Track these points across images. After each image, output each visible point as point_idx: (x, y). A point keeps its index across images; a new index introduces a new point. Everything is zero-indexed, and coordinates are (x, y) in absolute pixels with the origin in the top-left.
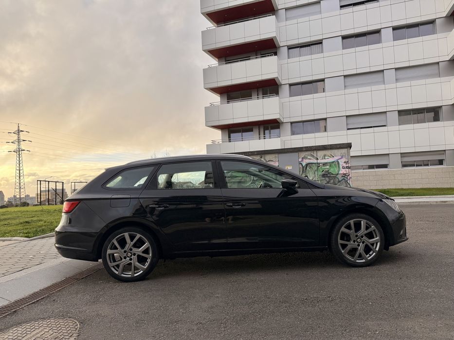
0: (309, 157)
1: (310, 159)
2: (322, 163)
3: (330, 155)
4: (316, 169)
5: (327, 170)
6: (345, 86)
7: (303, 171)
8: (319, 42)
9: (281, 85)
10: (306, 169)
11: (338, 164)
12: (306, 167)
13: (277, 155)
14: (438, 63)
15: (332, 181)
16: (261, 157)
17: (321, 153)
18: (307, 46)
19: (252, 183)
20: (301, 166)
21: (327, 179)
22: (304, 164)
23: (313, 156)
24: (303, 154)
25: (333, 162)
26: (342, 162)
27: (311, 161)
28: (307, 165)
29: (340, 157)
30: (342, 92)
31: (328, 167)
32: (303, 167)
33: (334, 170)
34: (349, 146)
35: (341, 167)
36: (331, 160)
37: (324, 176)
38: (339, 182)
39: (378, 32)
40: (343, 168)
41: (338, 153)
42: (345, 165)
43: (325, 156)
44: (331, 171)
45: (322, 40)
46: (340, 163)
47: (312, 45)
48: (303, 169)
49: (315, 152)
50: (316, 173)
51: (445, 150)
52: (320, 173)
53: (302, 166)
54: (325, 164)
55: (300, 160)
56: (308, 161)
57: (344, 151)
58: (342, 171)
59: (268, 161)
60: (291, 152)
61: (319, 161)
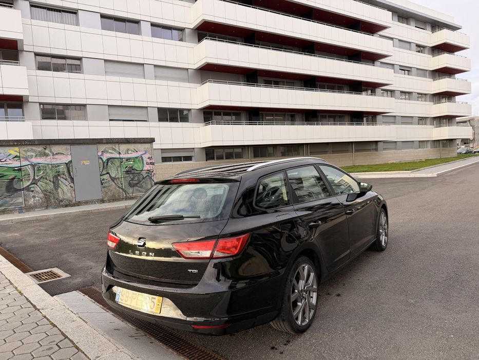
0: (110, 151)
1: (111, 153)
2: (125, 158)
3: (133, 150)
4: (119, 165)
5: (131, 166)
6: (106, 72)
7: (103, 167)
8: (74, 12)
9: (23, 51)
10: (107, 164)
11: (142, 159)
12: (108, 163)
13: (68, 147)
14: (187, 69)
15: (136, 178)
16: (45, 149)
17: (123, 147)
18: (54, 11)
19: (32, 184)
20: (100, 161)
21: (131, 176)
22: (105, 159)
23: (115, 150)
24: (102, 147)
25: (137, 158)
26: (145, 157)
27: (113, 156)
28: (108, 160)
29: (144, 152)
30: (103, 78)
31: (132, 163)
32: (104, 163)
33: (137, 166)
34: (152, 140)
35: (145, 162)
36: (134, 155)
37: (127, 172)
38: (143, 178)
39: (137, 22)
40: (147, 164)
41: (142, 147)
42: (149, 161)
43: (128, 150)
44: (135, 166)
45: (77, 10)
46: (144, 159)
47: (63, 11)
48: (104, 165)
49: (117, 145)
50: (119, 169)
51: (194, 148)
52: (124, 170)
53: (103, 160)
54: (128, 160)
55: (100, 154)
56: (109, 156)
57: (147, 146)
58: (147, 167)
59: (57, 154)
60: (88, 144)
61: (122, 156)
